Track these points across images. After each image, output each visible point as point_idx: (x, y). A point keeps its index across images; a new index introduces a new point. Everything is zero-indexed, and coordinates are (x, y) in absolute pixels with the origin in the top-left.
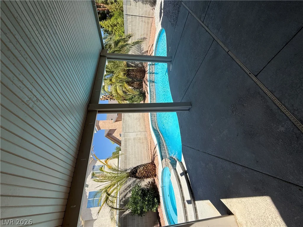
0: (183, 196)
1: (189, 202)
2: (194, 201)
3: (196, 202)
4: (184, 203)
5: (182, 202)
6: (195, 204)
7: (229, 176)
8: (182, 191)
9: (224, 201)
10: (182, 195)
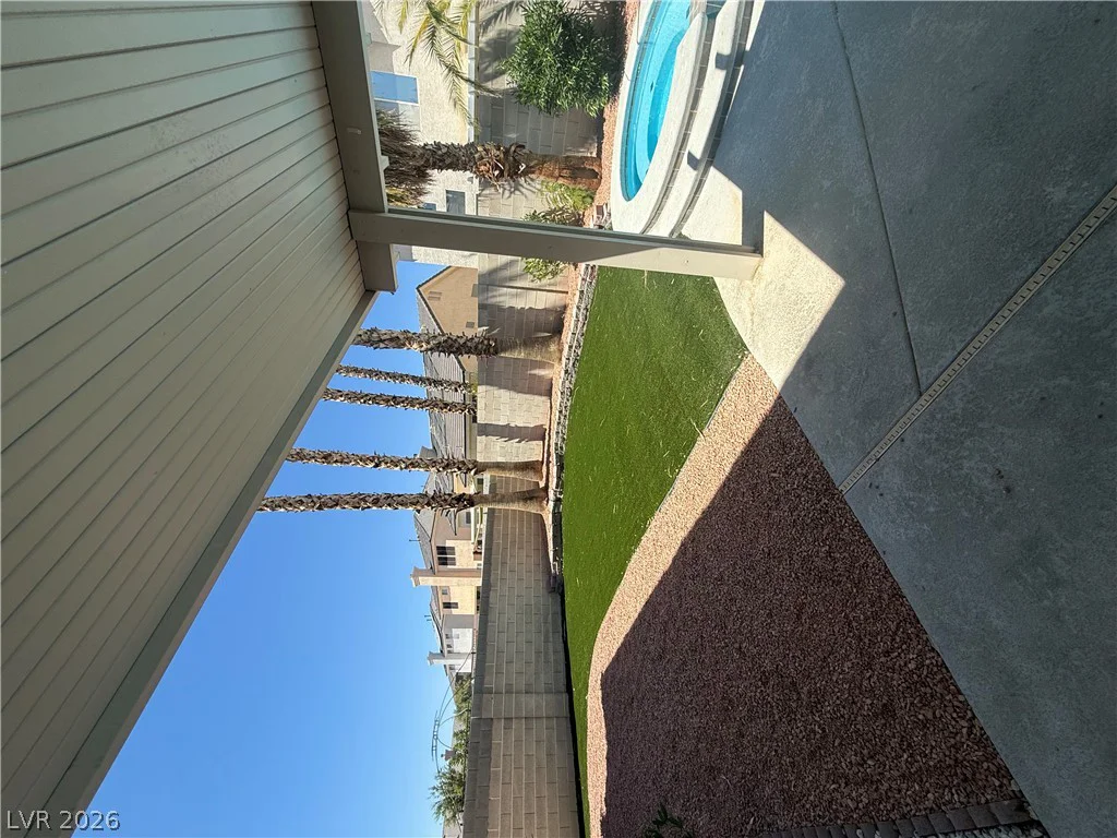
0: (685, 135)
1: (693, 162)
2: (710, 163)
3: (712, 171)
4: (679, 154)
5: (674, 152)
6: (705, 172)
7: (827, 184)
8: (691, 116)
9: (768, 219)
10: (687, 129)
